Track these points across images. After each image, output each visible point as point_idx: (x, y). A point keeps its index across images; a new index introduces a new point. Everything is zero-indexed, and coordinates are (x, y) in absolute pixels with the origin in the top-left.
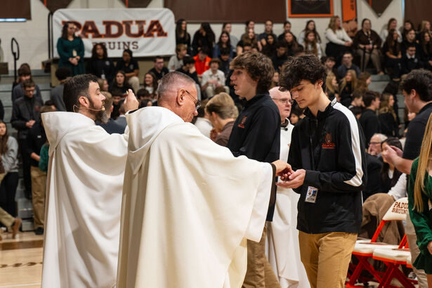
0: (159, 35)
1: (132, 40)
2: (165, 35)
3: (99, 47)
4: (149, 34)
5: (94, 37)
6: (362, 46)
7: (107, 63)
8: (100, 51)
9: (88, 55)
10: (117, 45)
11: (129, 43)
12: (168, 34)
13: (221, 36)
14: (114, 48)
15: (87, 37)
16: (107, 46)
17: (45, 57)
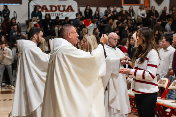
0: (71, 11)
1: (61, 13)
2: (74, 11)
3: (48, 15)
4: (67, 11)
5: (46, 11)
6: (152, 17)
7: (50, 21)
8: (48, 17)
9: (43, 18)
10: (55, 15)
11: (59, 14)
12: (75, 11)
13: (96, 12)
14: (53, 16)
15: (43, 11)
16: (51, 15)
17: (27, 19)
